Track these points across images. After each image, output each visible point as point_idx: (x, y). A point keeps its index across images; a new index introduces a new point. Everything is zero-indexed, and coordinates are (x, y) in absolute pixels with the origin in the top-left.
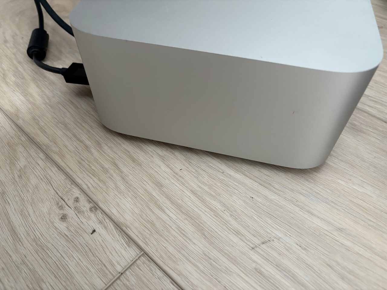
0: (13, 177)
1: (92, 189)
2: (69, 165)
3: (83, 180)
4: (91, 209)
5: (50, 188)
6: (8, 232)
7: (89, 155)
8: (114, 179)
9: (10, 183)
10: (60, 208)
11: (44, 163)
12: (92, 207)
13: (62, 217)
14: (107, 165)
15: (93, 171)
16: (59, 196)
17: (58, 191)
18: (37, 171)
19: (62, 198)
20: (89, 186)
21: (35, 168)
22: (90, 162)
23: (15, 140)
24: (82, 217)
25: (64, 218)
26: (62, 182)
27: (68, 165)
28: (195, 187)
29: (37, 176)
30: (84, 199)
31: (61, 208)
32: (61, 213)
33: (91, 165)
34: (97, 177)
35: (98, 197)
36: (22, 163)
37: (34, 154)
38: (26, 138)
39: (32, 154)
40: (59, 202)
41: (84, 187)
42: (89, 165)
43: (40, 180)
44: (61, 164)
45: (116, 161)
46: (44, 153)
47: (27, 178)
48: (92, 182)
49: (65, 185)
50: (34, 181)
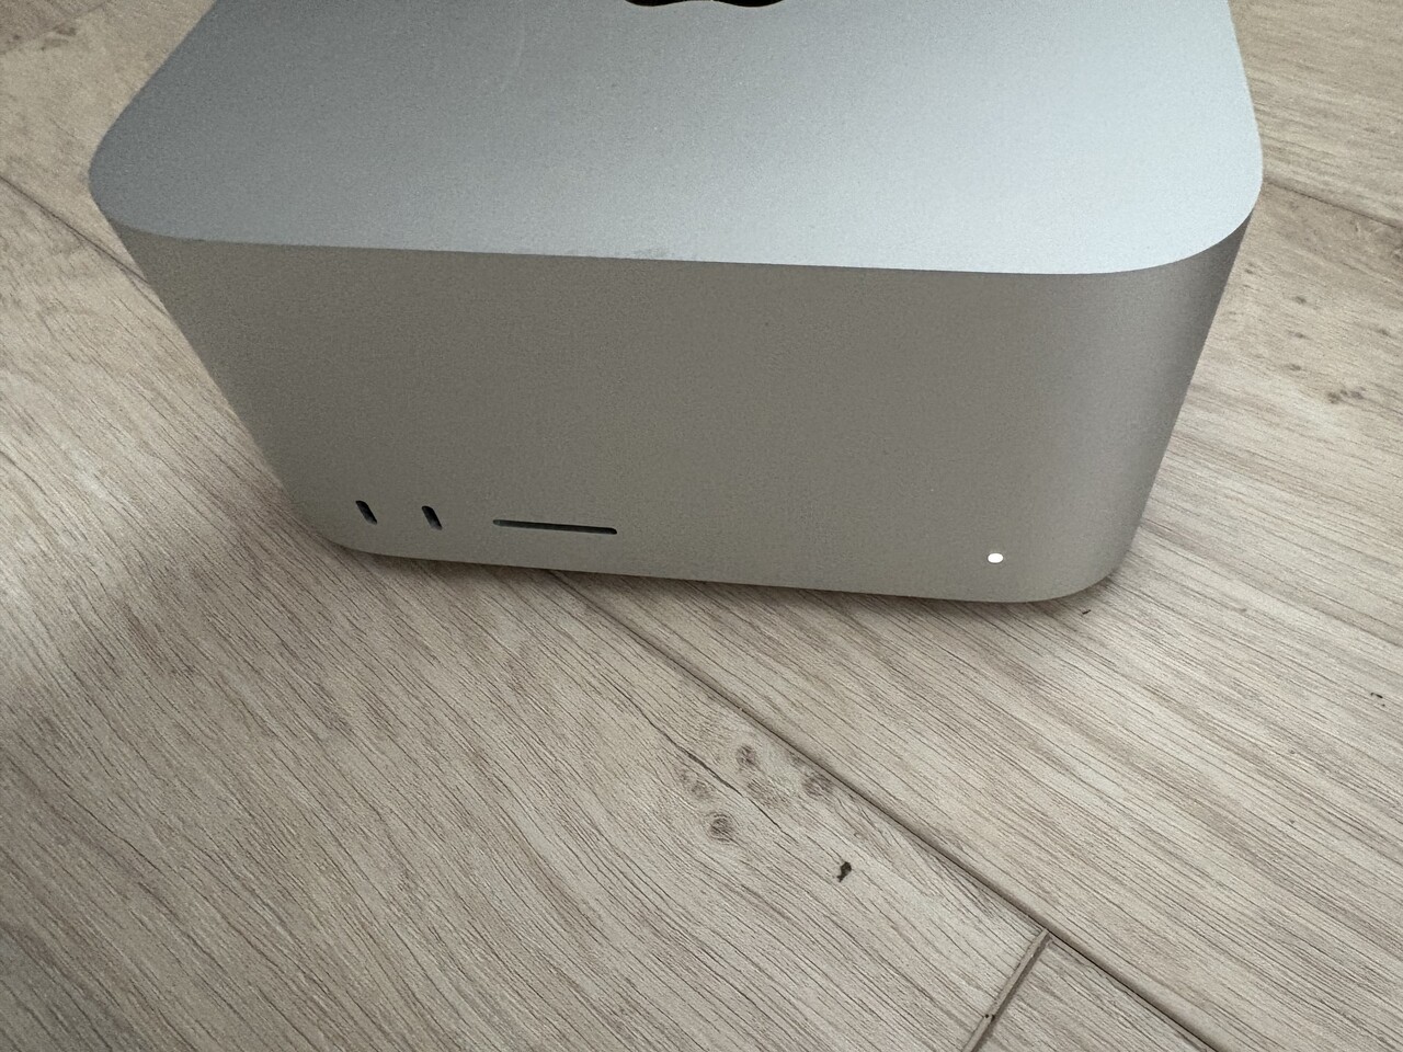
1: (793, 714)
4: (808, 786)
6: (541, 898)
10: (698, 792)
12: (813, 780)
13: (717, 826)
19: (690, 755)
24: (786, 818)
25: (721, 828)
28: (1158, 673)
30: (772, 749)
31: (700, 791)
32: (708, 811)
35: (821, 740)
40: (685, 771)
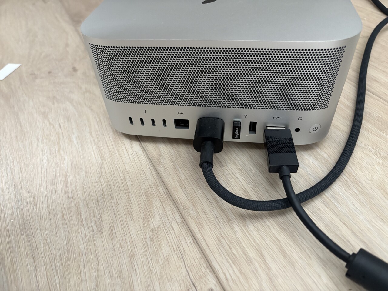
0: (145, 237)
2: (206, 240)
3: (221, 266)
5: (181, 265)
7: (230, 231)
8: (259, 277)
9: (141, 244)
11: (179, 229)
14: (252, 254)
15: (234, 257)
16: (191, 279)
17: (190, 273)
18: (171, 237)
20: (227, 276)
21: (169, 232)
22: (231, 242)
23: (153, 190)
26: (196, 261)
27: (204, 240)
29: (170, 243)
33: (232, 247)
34: (238, 267)
36: (156, 221)
37: (170, 213)
38: (164, 190)
39: (168, 212)
41: (222, 276)
42: (230, 247)
43: (173, 251)
44: (197, 235)
45: (262, 251)
46: (181, 215)
47: (158, 244)
48: (231, 271)
49: (199, 267)
50: (165, 249)
